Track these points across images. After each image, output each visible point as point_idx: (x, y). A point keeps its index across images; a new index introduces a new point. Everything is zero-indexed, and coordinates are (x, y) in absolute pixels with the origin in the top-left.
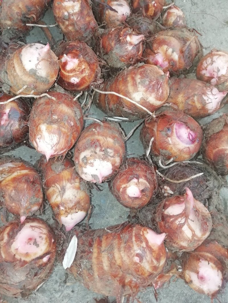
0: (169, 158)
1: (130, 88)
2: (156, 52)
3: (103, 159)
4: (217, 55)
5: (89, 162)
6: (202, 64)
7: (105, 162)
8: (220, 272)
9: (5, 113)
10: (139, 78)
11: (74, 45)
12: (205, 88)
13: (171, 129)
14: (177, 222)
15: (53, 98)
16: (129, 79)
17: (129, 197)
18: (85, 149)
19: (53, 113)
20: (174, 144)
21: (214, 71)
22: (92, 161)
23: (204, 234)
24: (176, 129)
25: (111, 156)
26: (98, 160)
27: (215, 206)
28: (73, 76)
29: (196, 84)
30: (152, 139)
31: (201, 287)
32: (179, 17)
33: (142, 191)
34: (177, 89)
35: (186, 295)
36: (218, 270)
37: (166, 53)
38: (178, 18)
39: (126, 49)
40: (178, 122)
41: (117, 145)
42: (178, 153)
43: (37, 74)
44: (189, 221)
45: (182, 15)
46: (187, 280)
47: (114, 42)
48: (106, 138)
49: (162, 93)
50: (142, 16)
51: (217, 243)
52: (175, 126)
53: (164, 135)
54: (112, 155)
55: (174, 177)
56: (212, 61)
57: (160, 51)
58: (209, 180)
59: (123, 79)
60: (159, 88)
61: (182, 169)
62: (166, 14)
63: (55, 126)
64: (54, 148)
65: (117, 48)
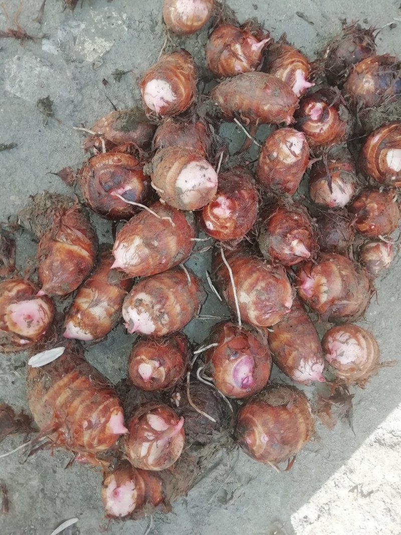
0: (210, 375)
1: (246, 284)
2: (313, 274)
3: (153, 319)
4: (358, 340)
5: (140, 308)
6: (338, 331)
7: (152, 322)
8: (134, 506)
9: (124, 188)
10: (262, 287)
11: (244, 197)
12: (312, 355)
13: (238, 355)
14: (146, 434)
15: (173, 225)
16: (255, 276)
17: (137, 371)
18: (150, 293)
19: (157, 237)
20: (225, 371)
21: (336, 351)
22: (143, 310)
23: (154, 465)
24: (242, 361)
25: (161, 323)
26: (148, 315)
27: (199, 456)
28: (212, 222)
29: (310, 342)
30: (215, 345)
31: (108, 500)
32: (382, 263)
33: (152, 379)
34: (291, 326)
35: (95, 494)
36: (134, 503)
37: (318, 286)
38: (379, 262)
39: (282, 248)
40: (252, 357)
41: (179, 318)
42: (220, 381)
43: (181, 196)
44: (155, 444)
45: (387, 263)
46: (105, 483)
47: (281, 230)
48: (176, 304)
49: (267, 319)
50: (348, 224)
51: (161, 484)
52: (244, 357)
53: (227, 354)
54: (164, 322)
55: (194, 395)
56: (347, 340)
57: (317, 277)
58: (219, 431)
59: (251, 269)
60: (268, 313)
61: (209, 396)
62: (374, 244)
63: (147, 251)
64: (126, 266)
65: (276, 239)
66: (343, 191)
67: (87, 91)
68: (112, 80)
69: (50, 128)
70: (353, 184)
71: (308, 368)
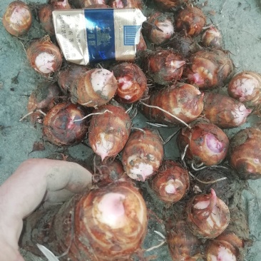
0: (200, 162)
1: (171, 104)
2: (194, 71)
3: (146, 163)
4: (246, 77)
5: (136, 164)
7: (148, 165)
8: (234, 257)
9: (71, 120)
10: (179, 97)
11: (129, 69)
12: (234, 105)
13: (203, 139)
14: (203, 215)
16: (171, 96)
17: (167, 193)
18: (132, 154)
21: (242, 92)
22: (138, 164)
24: (207, 140)
25: (152, 161)
26: (143, 163)
27: (236, 205)
28: (127, 94)
29: (227, 101)
33: (177, 189)
34: (211, 104)
36: (233, 255)
37: (202, 73)
38: (215, 39)
39: (169, 72)
40: (209, 133)
41: (157, 151)
42: (208, 159)
43: (102, 94)
44: (212, 214)
45: (219, 36)
47: (160, 65)
48: (149, 146)
49: (197, 109)
50: (185, 36)
51: (235, 234)
53: (197, 144)
54: (153, 159)
55: (203, 179)
56: (241, 82)
57: (197, 71)
58: (232, 183)
59: (166, 96)
60: (195, 106)
61: (210, 173)
62: (205, 34)
64: (109, 152)
65: (162, 71)
66: (166, 26)
67: (8, 101)
68: (15, 86)
69: (9, 134)
70: (167, 19)
71: (238, 113)
